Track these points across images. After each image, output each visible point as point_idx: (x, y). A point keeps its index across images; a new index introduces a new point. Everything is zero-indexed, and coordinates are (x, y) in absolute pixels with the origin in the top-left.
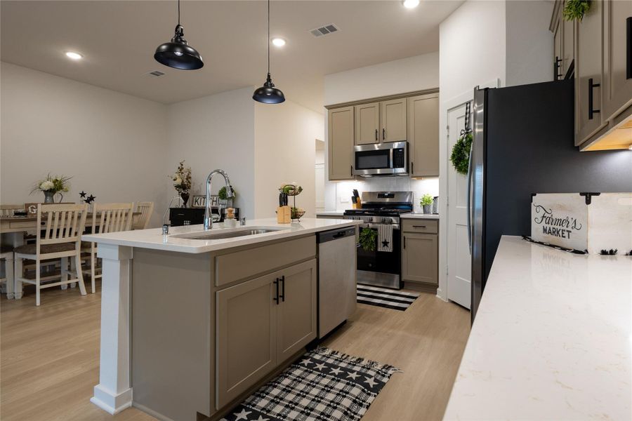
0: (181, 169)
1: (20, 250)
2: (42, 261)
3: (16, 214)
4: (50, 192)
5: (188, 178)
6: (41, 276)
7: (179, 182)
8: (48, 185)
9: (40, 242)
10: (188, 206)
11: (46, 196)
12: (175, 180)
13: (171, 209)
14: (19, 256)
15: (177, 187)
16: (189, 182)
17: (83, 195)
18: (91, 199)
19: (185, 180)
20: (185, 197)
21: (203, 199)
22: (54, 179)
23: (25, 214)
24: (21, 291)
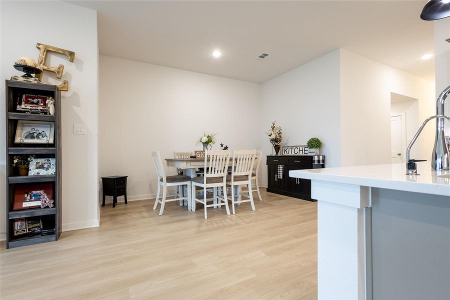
0: (273, 128)
1: (194, 180)
2: (207, 188)
3: (191, 157)
4: (206, 144)
5: (280, 133)
6: (207, 198)
7: (273, 136)
8: (205, 139)
9: (206, 175)
10: (279, 154)
11: (204, 146)
12: (270, 136)
13: (267, 156)
14: (194, 184)
15: (272, 140)
16: (280, 136)
17: (222, 145)
18: (226, 148)
19: (277, 135)
20: (277, 148)
21: (290, 149)
22: (207, 135)
23: (195, 157)
24: (195, 206)
